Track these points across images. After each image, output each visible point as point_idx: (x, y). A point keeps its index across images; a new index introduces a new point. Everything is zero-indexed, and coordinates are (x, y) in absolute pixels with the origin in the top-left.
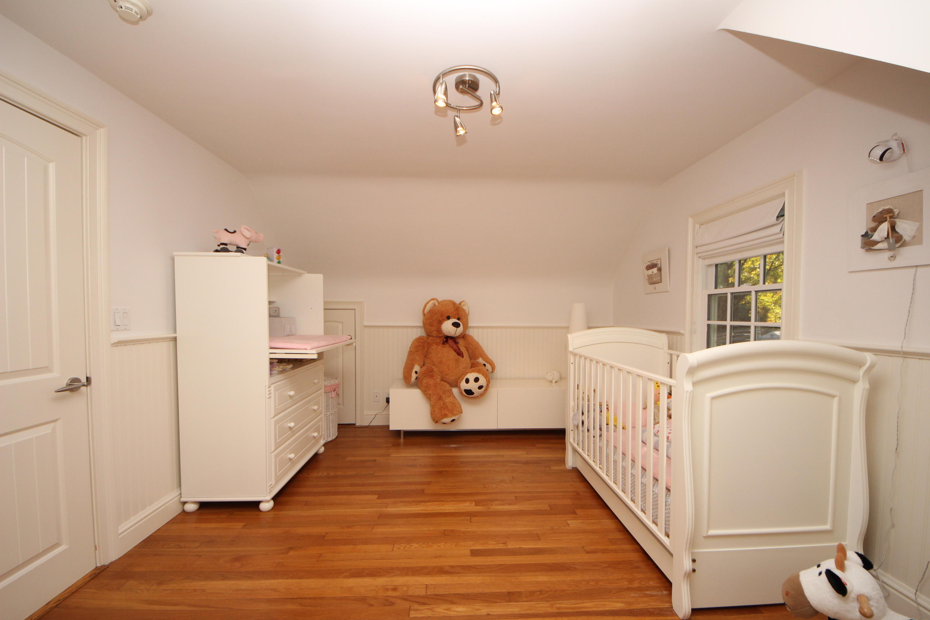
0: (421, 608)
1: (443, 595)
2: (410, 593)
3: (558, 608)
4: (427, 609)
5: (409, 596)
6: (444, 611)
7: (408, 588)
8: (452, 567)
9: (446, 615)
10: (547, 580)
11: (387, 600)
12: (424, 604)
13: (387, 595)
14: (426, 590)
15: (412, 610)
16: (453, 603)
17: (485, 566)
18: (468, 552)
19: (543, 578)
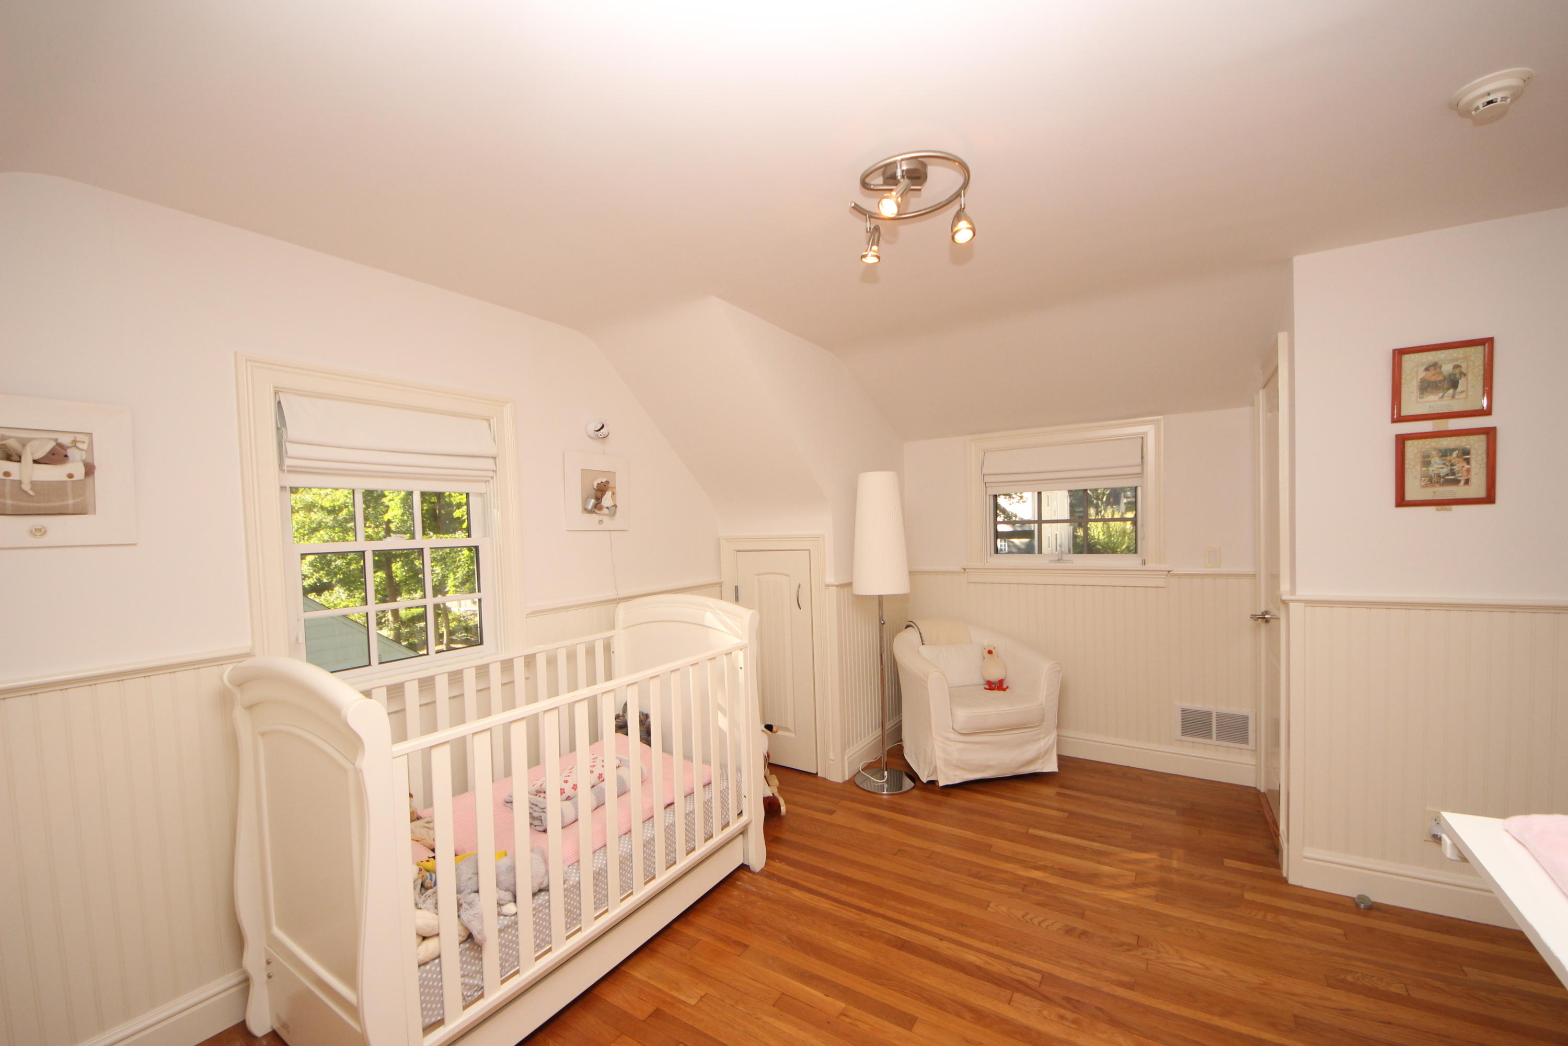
0: (1024, 979)
1: (988, 981)
2: (1037, 1003)
3: (858, 914)
4: (1017, 975)
5: (1041, 1000)
6: (994, 964)
7: (1040, 1011)
8: (958, 1015)
9: (993, 959)
10: (839, 942)
11: (1075, 1007)
12: (1020, 982)
13: (1076, 1015)
14: (1012, 997)
15: (1038, 981)
16: (979, 968)
17: (906, 992)
18: (918, 1028)
19: (843, 945)
